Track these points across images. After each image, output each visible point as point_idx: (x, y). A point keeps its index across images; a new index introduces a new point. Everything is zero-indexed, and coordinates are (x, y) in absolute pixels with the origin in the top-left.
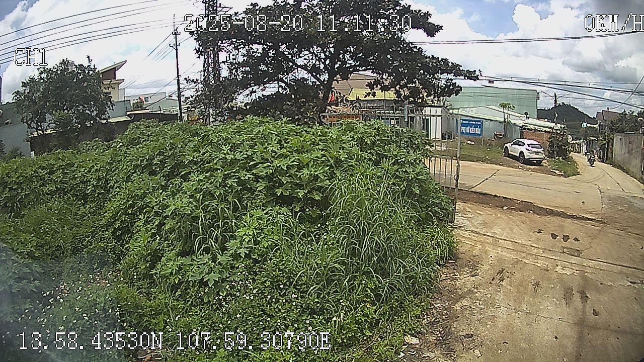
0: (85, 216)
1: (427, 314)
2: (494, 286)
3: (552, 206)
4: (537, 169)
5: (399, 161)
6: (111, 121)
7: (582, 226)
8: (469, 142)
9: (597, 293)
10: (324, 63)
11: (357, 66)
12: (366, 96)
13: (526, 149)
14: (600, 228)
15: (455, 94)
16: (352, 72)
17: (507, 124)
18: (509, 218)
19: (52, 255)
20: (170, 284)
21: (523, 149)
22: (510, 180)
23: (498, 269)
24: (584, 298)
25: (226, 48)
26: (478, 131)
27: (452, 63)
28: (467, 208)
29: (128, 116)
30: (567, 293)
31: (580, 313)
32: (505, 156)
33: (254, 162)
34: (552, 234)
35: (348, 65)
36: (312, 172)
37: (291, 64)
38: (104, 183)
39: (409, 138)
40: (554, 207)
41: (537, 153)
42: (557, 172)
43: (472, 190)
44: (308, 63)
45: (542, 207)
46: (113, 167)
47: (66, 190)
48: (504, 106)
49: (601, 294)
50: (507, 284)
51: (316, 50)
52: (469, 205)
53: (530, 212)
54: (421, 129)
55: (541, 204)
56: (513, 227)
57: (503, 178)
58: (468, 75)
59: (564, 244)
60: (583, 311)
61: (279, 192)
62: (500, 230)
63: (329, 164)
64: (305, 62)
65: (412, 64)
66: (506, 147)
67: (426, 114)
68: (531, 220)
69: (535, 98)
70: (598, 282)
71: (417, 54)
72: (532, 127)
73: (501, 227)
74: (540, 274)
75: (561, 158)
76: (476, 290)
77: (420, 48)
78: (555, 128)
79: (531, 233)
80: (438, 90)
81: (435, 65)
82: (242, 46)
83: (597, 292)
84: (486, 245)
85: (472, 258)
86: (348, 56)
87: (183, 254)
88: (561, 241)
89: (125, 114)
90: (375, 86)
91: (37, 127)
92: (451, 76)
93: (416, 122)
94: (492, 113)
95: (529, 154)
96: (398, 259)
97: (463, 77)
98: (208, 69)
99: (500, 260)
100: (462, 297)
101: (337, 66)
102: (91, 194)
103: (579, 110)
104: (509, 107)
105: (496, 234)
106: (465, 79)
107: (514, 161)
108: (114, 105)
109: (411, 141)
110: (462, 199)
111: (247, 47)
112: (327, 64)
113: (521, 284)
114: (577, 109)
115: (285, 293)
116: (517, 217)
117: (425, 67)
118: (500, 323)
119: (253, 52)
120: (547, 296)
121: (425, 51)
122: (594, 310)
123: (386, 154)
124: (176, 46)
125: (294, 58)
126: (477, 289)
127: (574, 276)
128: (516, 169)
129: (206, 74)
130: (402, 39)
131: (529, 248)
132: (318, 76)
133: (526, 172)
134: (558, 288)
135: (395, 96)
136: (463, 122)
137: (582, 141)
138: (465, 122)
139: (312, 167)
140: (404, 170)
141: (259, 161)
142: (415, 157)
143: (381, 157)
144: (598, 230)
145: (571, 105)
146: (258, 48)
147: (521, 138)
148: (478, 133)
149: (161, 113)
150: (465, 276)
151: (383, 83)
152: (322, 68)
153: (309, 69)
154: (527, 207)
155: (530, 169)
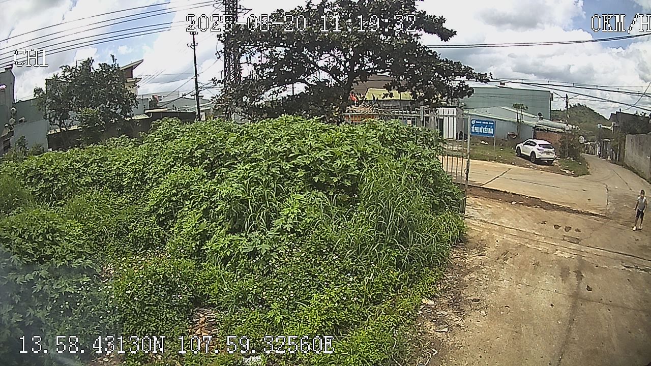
0: (122, 206)
1: (440, 284)
2: (499, 264)
3: (559, 202)
4: (548, 169)
5: (416, 155)
6: (136, 119)
7: (586, 220)
8: (483, 142)
9: (592, 274)
10: (344, 66)
11: (376, 68)
12: (384, 97)
13: (537, 149)
14: (603, 223)
15: (467, 96)
16: (371, 74)
17: (519, 124)
18: (516, 211)
19: (95, 240)
20: (220, 257)
21: (534, 149)
22: (520, 178)
23: (503, 251)
24: (579, 276)
25: (250, 49)
26: (491, 131)
27: (465, 67)
28: (478, 202)
29: (147, 114)
30: (564, 271)
31: (575, 288)
32: (517, 156)
33: (293, 154)
34: (555, 225)
35: (367, 68)
36: (345, 163)
37: (312, 66)
38: (141, 175)
39: (424, 136)
40: (561, 203)
41: (548, 153)
42: (567, 172)
43: (483, 186)
44: (328, 65)
45: (549, 203)
46: (149, 161)
47: (101, 182)
48: (516, 106)
49: (596, 274)
50: (510, 263)
51: (337, 53)
52: (480, 200)
53: (537, 207)
54: (435, 128)
55: (548, 200)
56: (519, 218)
57: (513, 177)
58: (479, 78)
59: (566, 233)
60: (578, 287)
61: (316, 179)
62: (507, 220)
63: (357, 156)
64: (326, 64)
65: (427, 68)
66: (519, 147)
67: (440, 114)
68: (537, 213)
69: (548, 99)
70: (594, 265)
71: (432, 58)
72: (546, 128)
73: (508, 218)
74: (541, 256)
75: (572, 158)
76: (482, 267)
77: (435, 52)
78: (566, 129)
79: (535, 224)
80: (452, 92)
81: (449, 68)
82: (265, 48)
83: (592, 272)
84: (493, 232)
85: (480, 242)
86: (367, 59)
87: (232, 231)
88: (563, 231)
89: (143, 113)
90: (392, 88)
91: (60, 124)
92: (464, 79)
93: (431, 122)
94: (505, 114)
95: (540, 154)
96: (417, 233)
97: (475, 80)
98: (229, 69)
99: (505, 244)
100: (469, 272)
101: (356, 68)
102: (127, 186)
103: (595, 111)
104: (522, 108)
105: (503, 223)
106: (476, 81)
107: (526, 160)
108: (139, 103)
109: (426, 138)
110: (474, 195)
111: (269, 49)
112: (347, 66)
113: (522, 263)
114: (593, 111)
115: (326, 258)
116: (524, 210)
117: (440, 70)
118: (503, 292)
119: (276, 54)
120: (545, 273)
121: (440, 54)
122: (588, 286)
123: (404, 149)
124: (194, 46)
125: (315, 60)
126: (484, 265)
127: (571, 259)
128: (527, 169)
129: (227, 74)
130: (418, 44)
131: (531, 235)
132: (338, 77)
133: (537, 171)
134: (556, 267)
135: (411, 97)
136: (477, 122)
137: (596, 142)
138: (478, 122)
139: (343, 158)
140: (421, 163)
141: (297, 153)
142: (430, 153)
143: (399, 152)
144: (600, 224)
145: (587, 106)
146: (280, 50)
147: (534, 139)
148: (491, 133)
149: (176, 112)
150: (473, 255)
151: (400, 84)
152: (341, 70)
153: (329, 70)
154: (534, 202)
155: (541, 168)
